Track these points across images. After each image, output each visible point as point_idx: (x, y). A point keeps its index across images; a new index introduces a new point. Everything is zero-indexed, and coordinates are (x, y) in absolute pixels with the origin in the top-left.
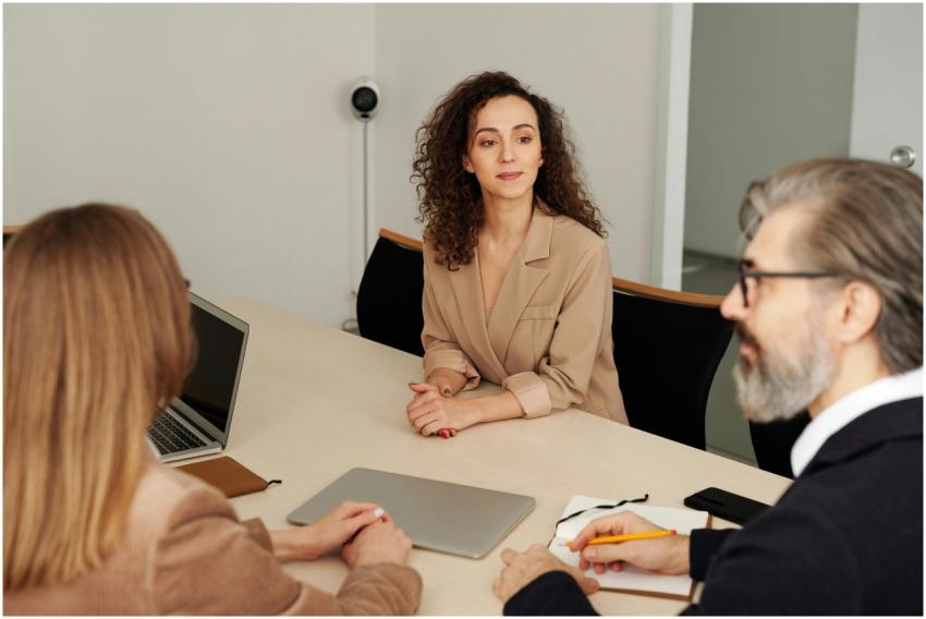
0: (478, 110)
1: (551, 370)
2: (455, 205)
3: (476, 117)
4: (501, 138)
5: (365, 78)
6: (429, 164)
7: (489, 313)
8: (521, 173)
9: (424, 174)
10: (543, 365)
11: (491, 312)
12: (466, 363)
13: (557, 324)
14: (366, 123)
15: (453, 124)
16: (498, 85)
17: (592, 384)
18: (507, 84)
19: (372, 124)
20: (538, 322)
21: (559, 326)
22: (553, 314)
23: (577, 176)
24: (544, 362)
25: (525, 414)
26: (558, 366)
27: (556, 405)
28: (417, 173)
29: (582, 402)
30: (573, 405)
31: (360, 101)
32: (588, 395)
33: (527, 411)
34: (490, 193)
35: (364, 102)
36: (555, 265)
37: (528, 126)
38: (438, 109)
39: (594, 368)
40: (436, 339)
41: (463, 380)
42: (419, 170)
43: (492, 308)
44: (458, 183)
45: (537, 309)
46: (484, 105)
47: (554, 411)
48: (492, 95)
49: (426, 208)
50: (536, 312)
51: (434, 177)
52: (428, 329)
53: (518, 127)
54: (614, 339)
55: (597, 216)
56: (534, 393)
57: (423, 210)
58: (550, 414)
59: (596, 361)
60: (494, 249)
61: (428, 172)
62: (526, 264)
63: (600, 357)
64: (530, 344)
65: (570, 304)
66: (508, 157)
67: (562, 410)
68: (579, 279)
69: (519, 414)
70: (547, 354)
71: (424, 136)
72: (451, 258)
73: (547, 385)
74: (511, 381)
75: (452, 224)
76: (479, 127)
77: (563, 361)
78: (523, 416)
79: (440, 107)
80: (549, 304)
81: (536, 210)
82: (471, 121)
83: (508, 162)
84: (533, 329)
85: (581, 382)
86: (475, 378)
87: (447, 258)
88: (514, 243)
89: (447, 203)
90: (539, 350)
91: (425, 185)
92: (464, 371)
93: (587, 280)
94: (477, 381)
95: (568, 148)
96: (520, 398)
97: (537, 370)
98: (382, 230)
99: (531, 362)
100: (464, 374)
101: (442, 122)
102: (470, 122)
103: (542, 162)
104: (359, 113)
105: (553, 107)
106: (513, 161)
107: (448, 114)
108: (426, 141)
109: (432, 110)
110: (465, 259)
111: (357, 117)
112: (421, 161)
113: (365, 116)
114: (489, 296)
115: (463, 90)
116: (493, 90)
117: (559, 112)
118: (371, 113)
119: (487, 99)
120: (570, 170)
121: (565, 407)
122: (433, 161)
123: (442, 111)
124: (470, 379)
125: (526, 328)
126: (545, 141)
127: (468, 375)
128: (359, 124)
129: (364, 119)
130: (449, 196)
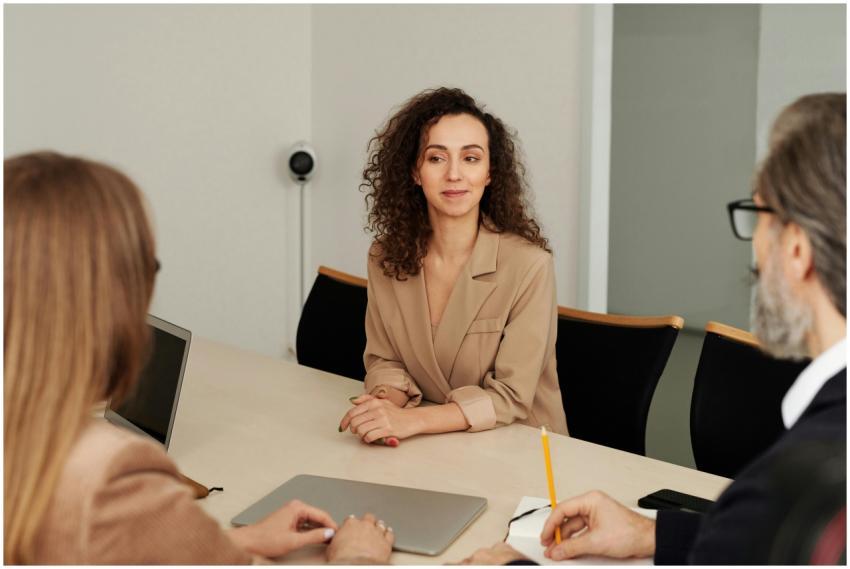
0: (430, 128)
1: (496, 384)
2: (405, 215)
3: (427, 132)
4: (449, 155)
5: (301, 144)
6: (379, 174)
7: (435, 327)
8: (466, 191)
9: (373, 183)
10: (489, 377)
11: (437, 327)
12: (409, 380)
13: (503, 336)
14: (303, 185)
15: (406, 137)
16: (452, 102)
17: (536, 401)
18: (463, 102)
19: (308, 187)
20: (485, 336)
21: (505, 339)
22: (500, 327)
23: (523, 198)
24: (489, 376)
25: (470, 426)
26: (504, 380)
27: (500, 420)
28: (367, 182)
29: (527, 415)
30: (517, 420)
31: (297, 165)
32: (532, 412)
33: (472, 423)
34: (435, 208)
35: (301, 165)
36: (502, 278)
37: (479, 147)
38: (391, 121)
39: (539, 385)
40: (378, 357)
41: (405, 398)
42: (369, 179)
43: (439, 323)
44: (409, 194)
45: (484, 322)
46: (436, 122)
47: (500, 424)
48: (446, 112)
49: (376, 218)
50: (483, 326)
51: (384, 187)
52: (371, 348)
53: (466, 148)
54: (557, 358)
55: (542, 234)
56: (479, 406)
57: (372, 220)
58: (495, 428)
59: (540, 380)
60: (440, 265)
61: (378, 183)
62: (474, 278)
63: (544, 374)
64: (476, 358)
65: (515, 317)
66: (454, 176)
67: (505, 425)
68: (526, 291)
69: (463, 426)
70: (492, 369)
71: (376, 147)
72: (400, 268)
73: (492, 399)
74: (456, 394)
75: (403, 233)
76: (430, 144)
77: (508, 373)
78: (467, 429)
79: (394, 119)
80: (496, 318)
81: (481, 227)
82: (424, 136)
83: (454, 181)
84: (480, 343)
85: (526, 397)
86: (417, 396)
87: (396, 268)
88: (460, 259)
89: (398, 212)
90: (485, 365)
91: (374, 195)
92: (406, 388)
93: (533, 292)
94: (419, 399)
95: (519, 171)
96: (465, 409)
97: (482, 384)
98: (321, 268)
99: (477, 375)
100: (406, 392)
101: (394, 135)
102: (422, 137)
103: (489, 181)
104: (296, 176)
105: (506, 129)
106: (459, 180)
107: (401, 127)
108: (376, 153)
109: (386, 122)
110: (413, 271)
111: (294, 180)
112: (372, 170)
113: (302, 179)
114: (436, 312)
115: (419, 103)
116: (446, 108)
117: (513, 133)
118: (308, 176)
119: (440, 116)
120: (518, 190)
121: (510, 421)
122: (383, 171)
123: (395, 122)
124: (412, 398)
125: (473, 340)
126: (495, 161)
127: (409, 393)
128: (296, 187)
129: (301, 182)
130: (400, 207)
